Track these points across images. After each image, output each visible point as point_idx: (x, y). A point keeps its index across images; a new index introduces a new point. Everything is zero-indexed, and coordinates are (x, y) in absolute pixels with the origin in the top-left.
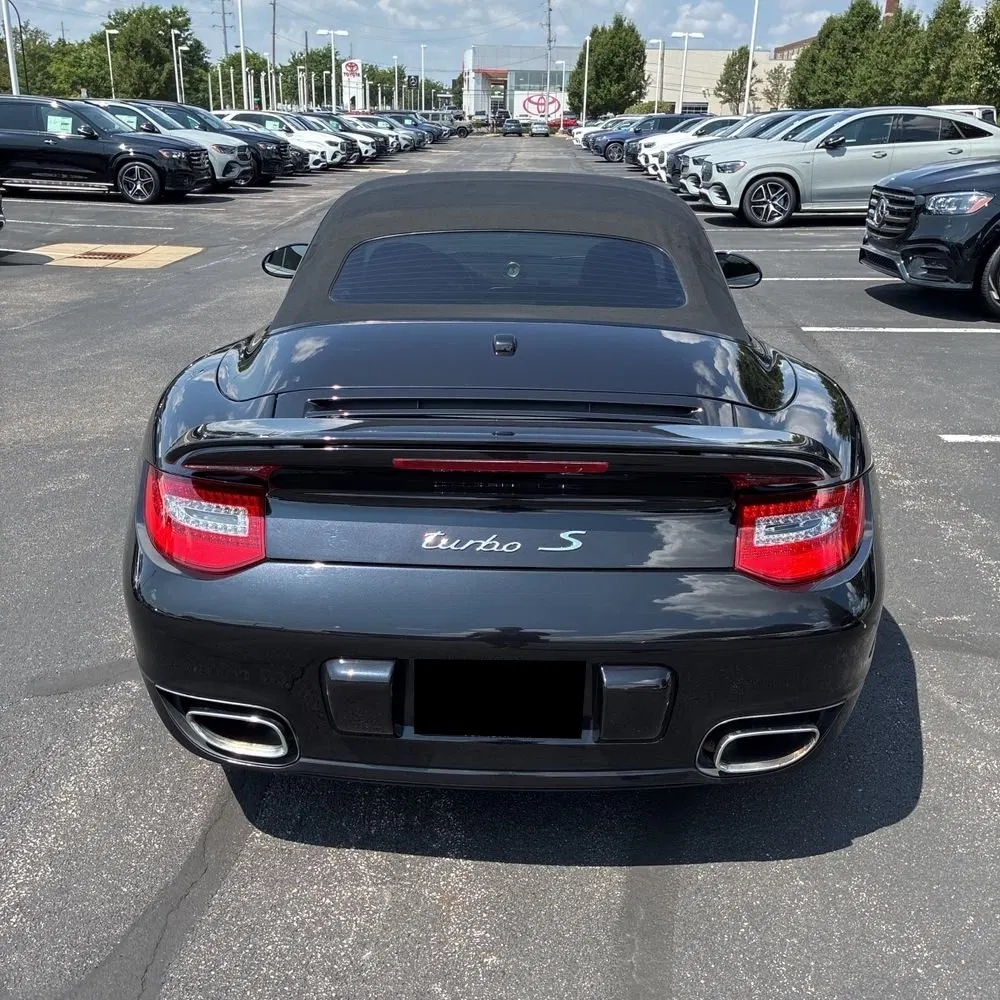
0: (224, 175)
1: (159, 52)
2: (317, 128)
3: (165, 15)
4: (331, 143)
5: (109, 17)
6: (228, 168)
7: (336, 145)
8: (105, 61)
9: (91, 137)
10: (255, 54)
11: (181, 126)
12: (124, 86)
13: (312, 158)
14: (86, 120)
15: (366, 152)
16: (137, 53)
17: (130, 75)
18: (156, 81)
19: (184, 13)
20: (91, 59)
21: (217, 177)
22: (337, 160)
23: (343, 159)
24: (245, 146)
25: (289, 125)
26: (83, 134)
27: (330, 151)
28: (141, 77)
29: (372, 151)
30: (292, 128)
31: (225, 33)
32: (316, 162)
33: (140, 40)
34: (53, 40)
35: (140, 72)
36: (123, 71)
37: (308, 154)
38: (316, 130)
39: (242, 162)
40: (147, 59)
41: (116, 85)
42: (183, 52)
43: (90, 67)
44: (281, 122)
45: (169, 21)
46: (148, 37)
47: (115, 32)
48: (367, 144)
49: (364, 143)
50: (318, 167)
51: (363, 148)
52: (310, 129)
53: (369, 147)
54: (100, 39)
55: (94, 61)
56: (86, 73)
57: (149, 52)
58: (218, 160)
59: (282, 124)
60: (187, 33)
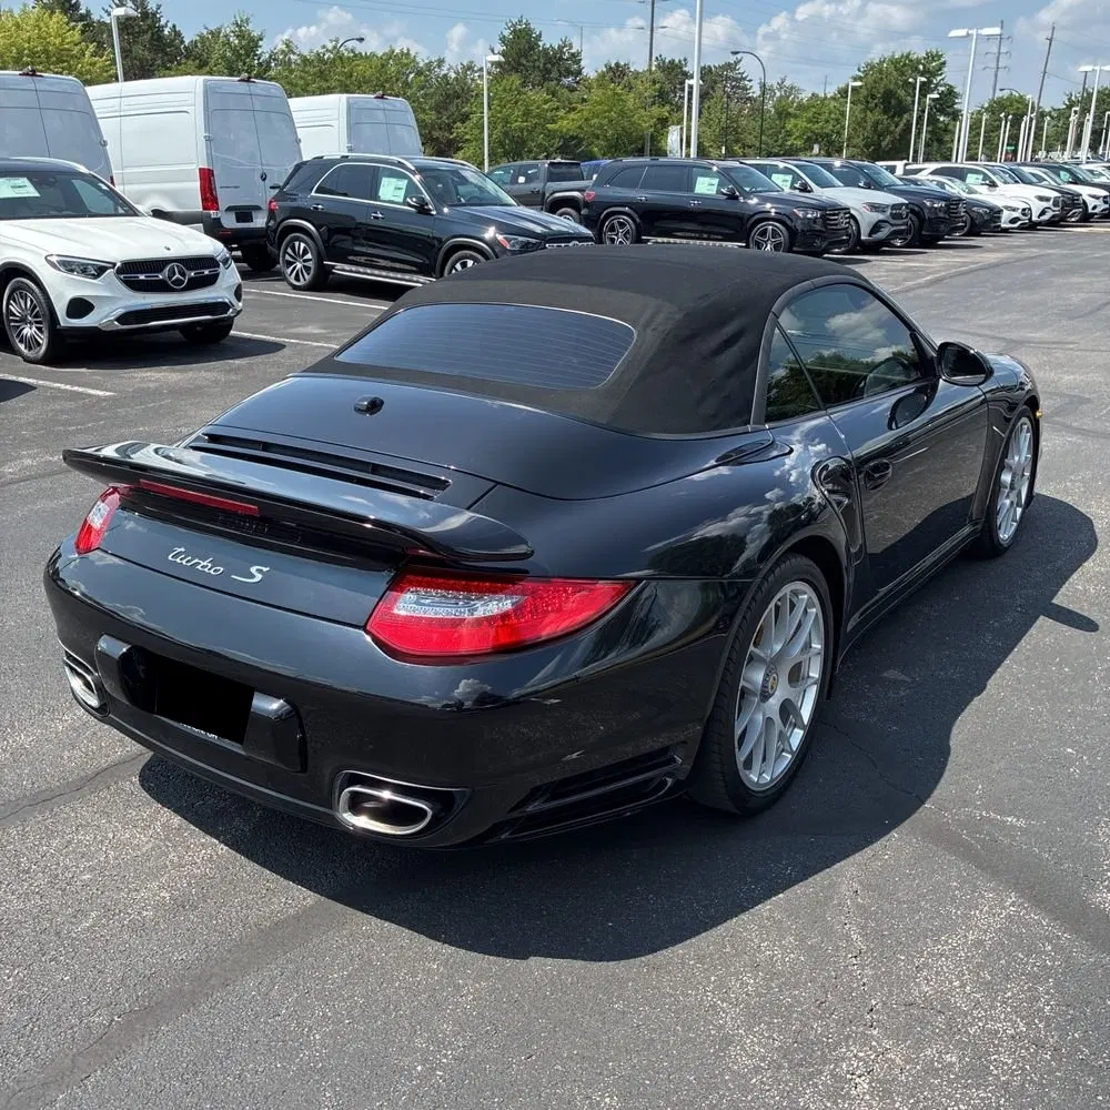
0: (870, 236)
1: (900, 102)
2: (1035, 180)
3: (919, 62)
4: (1041, 199)
5: (859, 70)
6: (876, 228)
7: (1048, 199)
8: (843, 114)
9: (732, 197)
10: (1021, 97)
11: (840, 184)
12: (856, 141)
13: (1006, 216)
14: (732, 181)
15: (1095, 208)
16: (876, 105)
17: (864, 129)
18: (891, 133)
19: (940, 57)
20: (830, 113)
21: (863, 238)
22: (1045, 217)
23: (1053, 216)
24: (904, 204)
25: (994, 178)
26: (724, 194)
27: (1037, 207)
28: (875, 130)
29: (1102, 206)
30: (998, 182)
31: (996, 76)
32: (1013, 221)
33: (882, 91)
34: (805, 96)
35: (876, 123)
36: (858, 124)
37: (1000, 211)
38: (1031, 183)
39: (893, 222)
40: (885, 111)
41: (849, 139)
42: (934, 100)
43: (827, 121)
44: (985, 174)
45: (921, 67)
46: (892, 87)
47: (859, 84)
48: (1097, 198)
49: (1094, 197)
50: (1016, 225)
51: (1091, 203)
52: (1024, 182)
53: (1099, 202)
54: (843, 92)
55: (833, 116)
56: (822, 128)
57: (890, 103)
58: (867, 219)
59: (986, 177)
60: (939, 78)
